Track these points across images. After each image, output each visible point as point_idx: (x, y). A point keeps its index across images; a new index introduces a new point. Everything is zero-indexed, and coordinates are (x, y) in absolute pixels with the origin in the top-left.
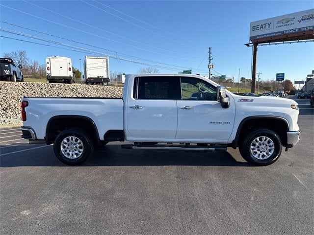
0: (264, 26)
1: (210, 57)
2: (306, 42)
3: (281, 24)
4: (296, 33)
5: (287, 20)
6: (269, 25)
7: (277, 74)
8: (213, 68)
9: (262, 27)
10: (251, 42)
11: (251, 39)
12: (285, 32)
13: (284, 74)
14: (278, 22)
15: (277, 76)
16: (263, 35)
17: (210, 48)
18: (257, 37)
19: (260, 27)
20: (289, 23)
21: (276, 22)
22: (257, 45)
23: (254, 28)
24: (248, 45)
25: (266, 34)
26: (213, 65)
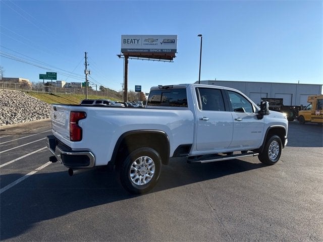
0: (133, 41)
1: (86, 62)
2: (164, 61)
3: (147, 43)
4: (159, 53)
5: (152, 39)
6: (138, 41)
7: (136, 86)
8: (89, 74)
9: (132, 41)
10: (123, 54)
11: (123, 51)
12: (151, 51)
13: (141, 86)
14: (146, 40)
15: (136, 88)
16: (133, 49)
17: (86, 53)
18: (128, 50)
19: (130, 41)
20: (154, 43)
21: (143, 40)
22: (128, 58)
23: (125, 40)
24: (119, 56)
25: (136, 49)
26: (89, 72)
